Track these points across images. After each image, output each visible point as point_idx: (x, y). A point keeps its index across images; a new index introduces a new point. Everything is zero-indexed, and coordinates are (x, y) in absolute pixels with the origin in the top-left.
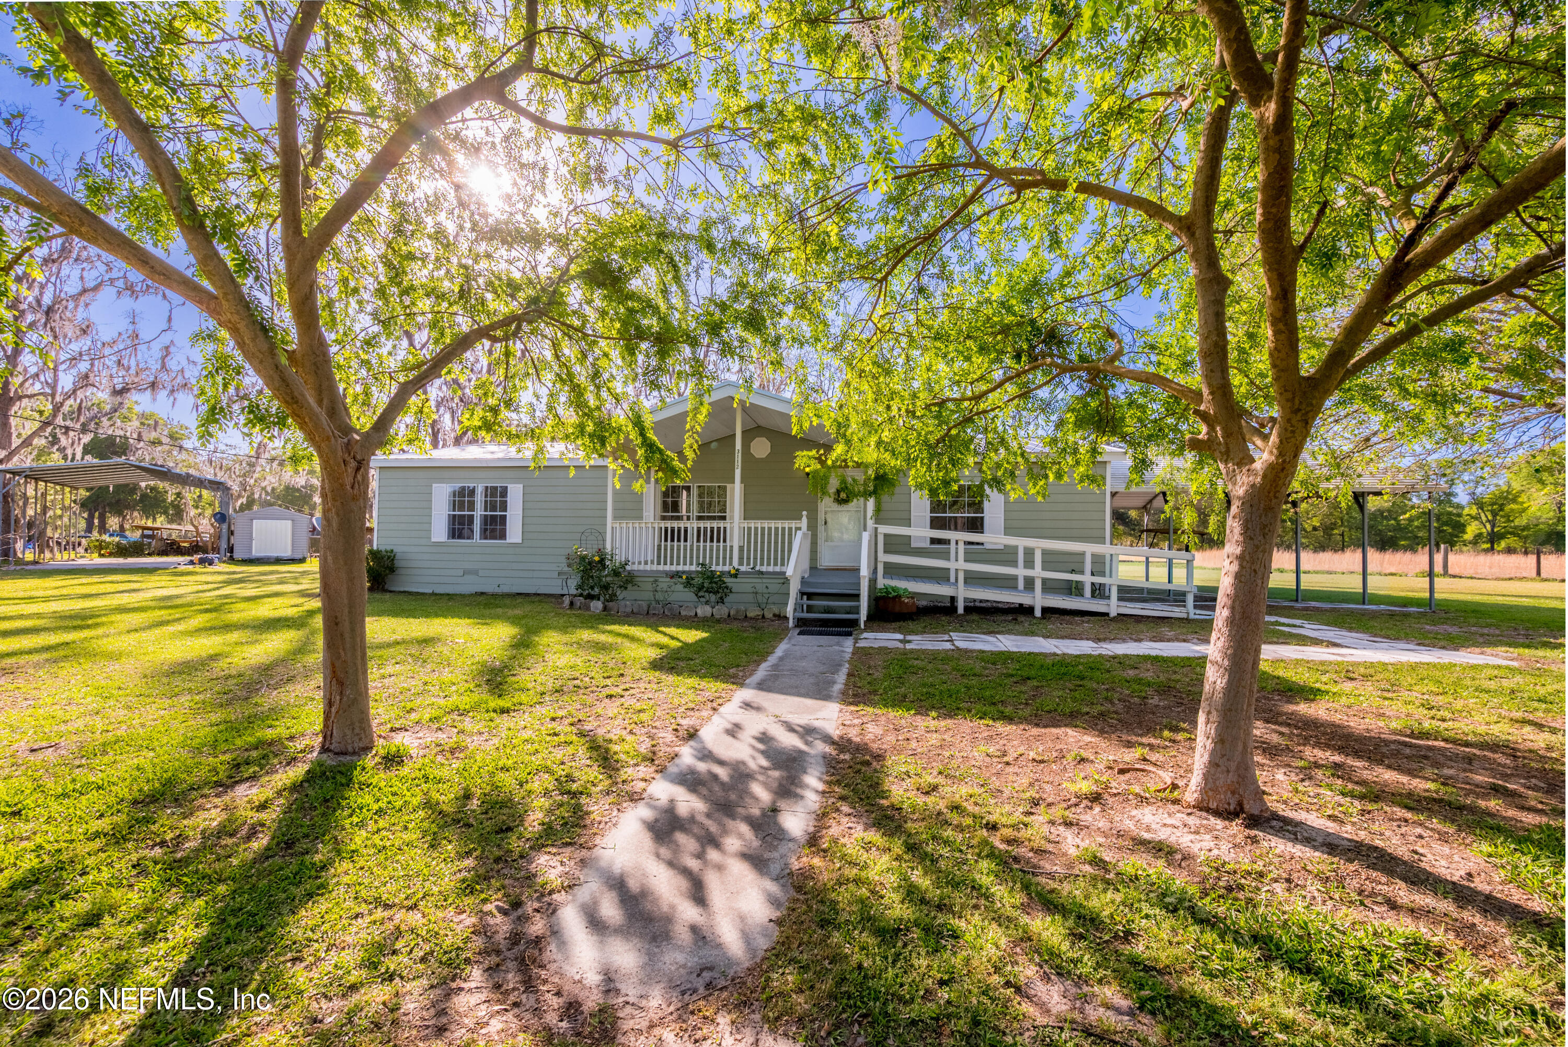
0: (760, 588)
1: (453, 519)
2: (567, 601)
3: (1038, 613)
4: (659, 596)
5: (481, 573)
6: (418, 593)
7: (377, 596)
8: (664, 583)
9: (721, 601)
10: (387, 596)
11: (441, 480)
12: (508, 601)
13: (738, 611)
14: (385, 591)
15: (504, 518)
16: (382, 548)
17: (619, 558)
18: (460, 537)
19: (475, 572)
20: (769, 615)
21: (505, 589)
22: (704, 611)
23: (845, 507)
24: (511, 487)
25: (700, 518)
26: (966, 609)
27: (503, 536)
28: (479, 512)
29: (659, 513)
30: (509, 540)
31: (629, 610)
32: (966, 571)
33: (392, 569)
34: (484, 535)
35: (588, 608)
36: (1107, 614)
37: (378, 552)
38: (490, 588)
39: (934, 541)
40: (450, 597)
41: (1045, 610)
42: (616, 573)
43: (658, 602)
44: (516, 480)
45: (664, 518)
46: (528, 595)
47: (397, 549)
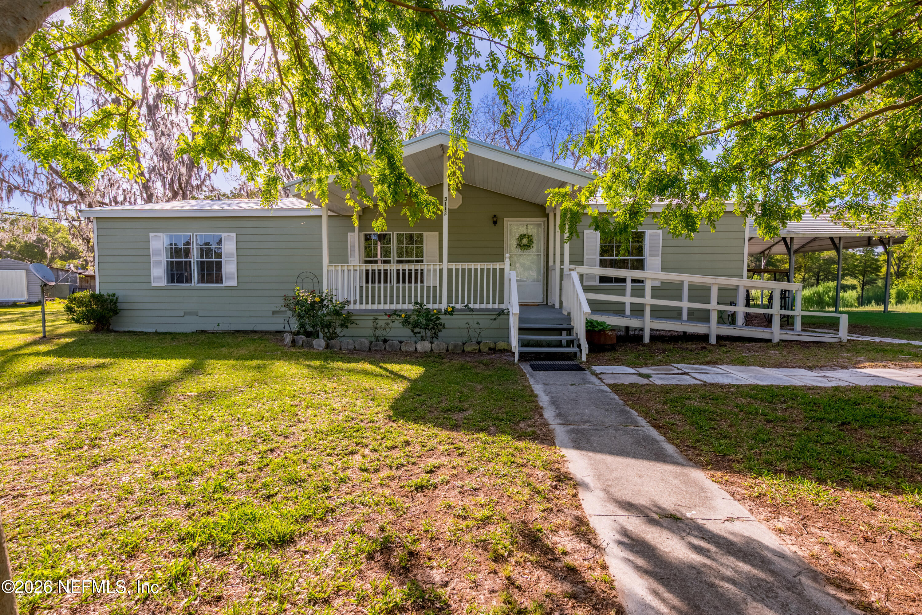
0: (473, 323)
1: (170, 265)
2: (288, 338)
3: (713, 340)
4: (378, 333)
5: (201, 313)
6: (141, 333)
7: (101, 337)
8: (382, 321)
9: (435, 336)
10: (111, 337)
11: (157, 230)
12: (230, 340)
13: (456, 346)
14: (110, 331)
15: (219, 264)
16: (104, 292)
17: (339, 299)
18: (180, 281)
19: (194, 313)
20: (485, 349)
21: (224, 327)
22: (423, 346)
23: (527, 252)
24: (224, 235)
25: (399, 262)
26: (652, 337)
27: (219, 280)
28: (195, 258)
29: (363, 258)
30: (225, 284)
31: (351, 347)
32: (652, 306)
33: (116, 312)
34: (202, 280)
35: (311, 346)
36: (769, 341)
37: (101, 296)
38: (210, 327)
39: (603, 279)
40: (173, 336)
41: (719, 338)
42: (337, 313)
43: (377, 338)
44: (229, 230)
45: (367, 262)
46: (245, 332)
47: (118, 293)
